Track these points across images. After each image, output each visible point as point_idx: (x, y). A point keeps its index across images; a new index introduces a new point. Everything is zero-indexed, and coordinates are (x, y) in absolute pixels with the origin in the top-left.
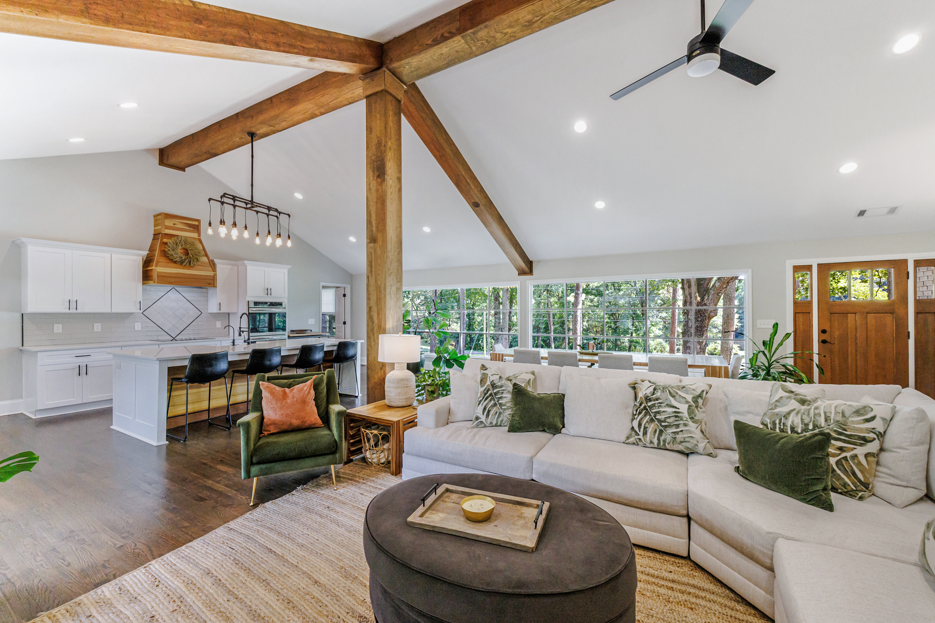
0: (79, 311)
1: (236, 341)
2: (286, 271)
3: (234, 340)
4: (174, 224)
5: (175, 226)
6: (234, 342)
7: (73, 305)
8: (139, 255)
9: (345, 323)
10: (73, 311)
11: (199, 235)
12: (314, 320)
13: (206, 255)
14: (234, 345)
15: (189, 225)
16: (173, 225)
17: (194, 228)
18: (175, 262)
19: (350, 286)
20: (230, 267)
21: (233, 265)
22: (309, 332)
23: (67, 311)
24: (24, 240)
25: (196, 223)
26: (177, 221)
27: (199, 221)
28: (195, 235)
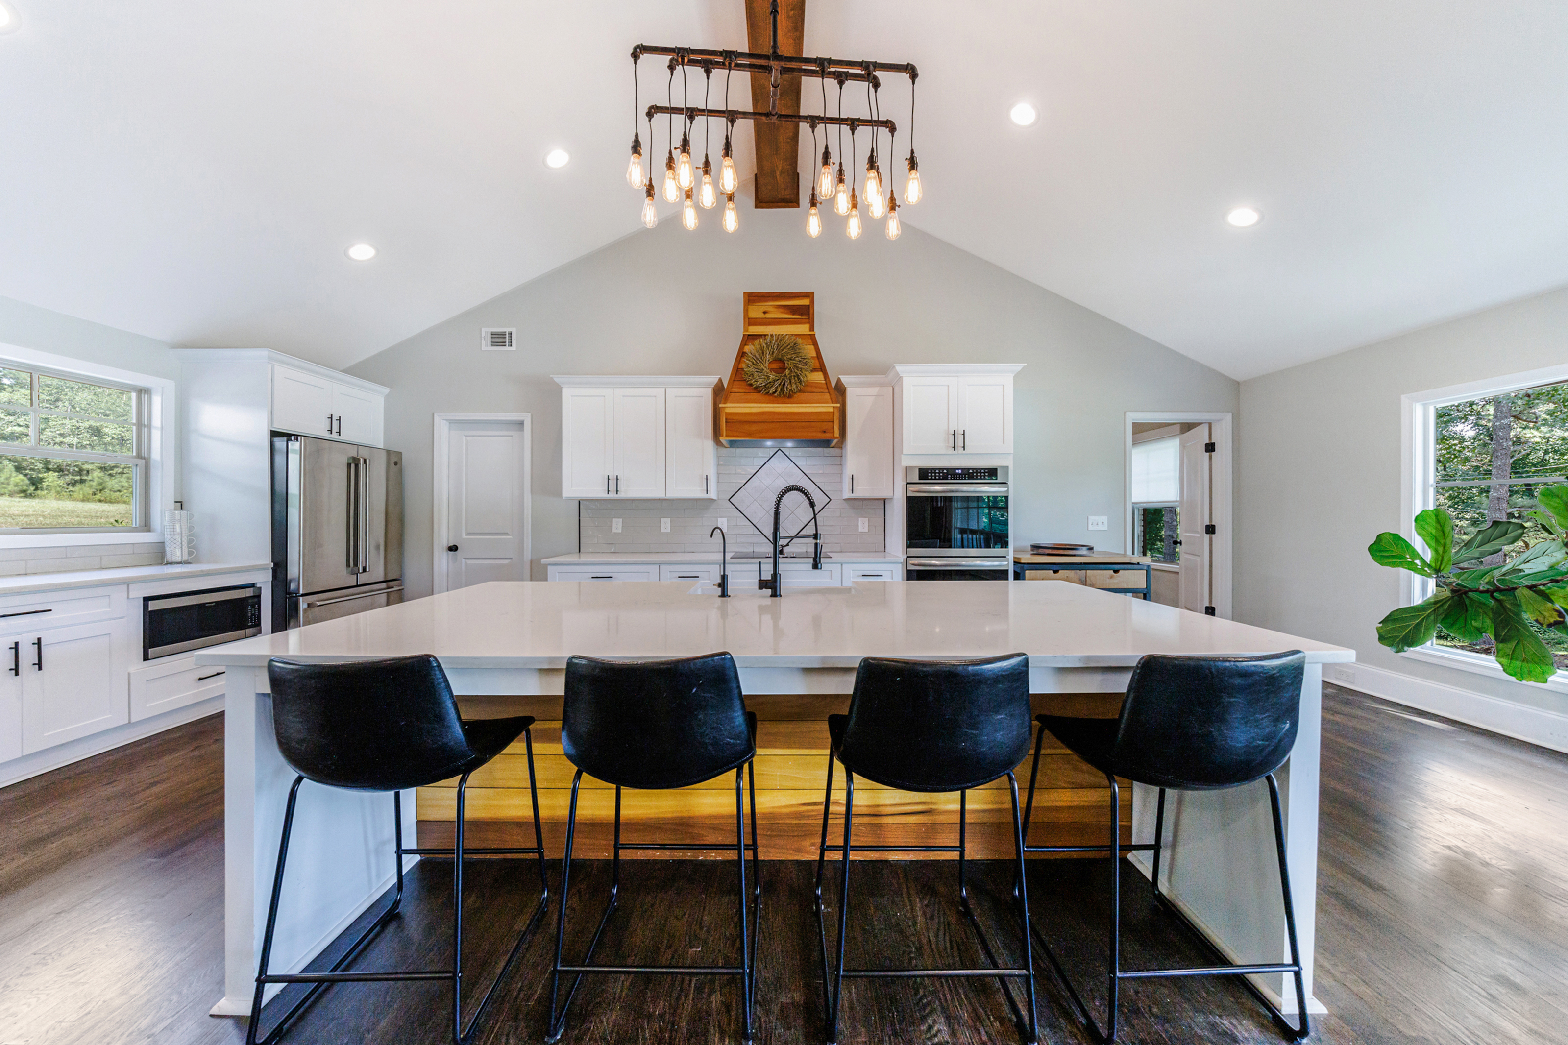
0: (622, 495)
1: (730, 581)
2: (1008, 381)
3: (724, 577)
4: (765, 313)
5: (768, 316)
6: (723, 584)
7: (612, 487)
8: (705, 385)
9: (1211, 529)
10: (612, 495)
11: (812, 328)
12: (1105, 519)
13: (822, 368)
14: (724, 595)
15: (793, 310)
16: (762, 316)
17: (801, 315)
18: (757, 390)
19: (1229, 417)
20: (874, 390)
21: (882, 385)
22: (1084, 551)
23: (605, 495)
24: (558, 379)
25: (806, 302)
26: (769, 305)
27: (810, 295)
28: (803, 329)
